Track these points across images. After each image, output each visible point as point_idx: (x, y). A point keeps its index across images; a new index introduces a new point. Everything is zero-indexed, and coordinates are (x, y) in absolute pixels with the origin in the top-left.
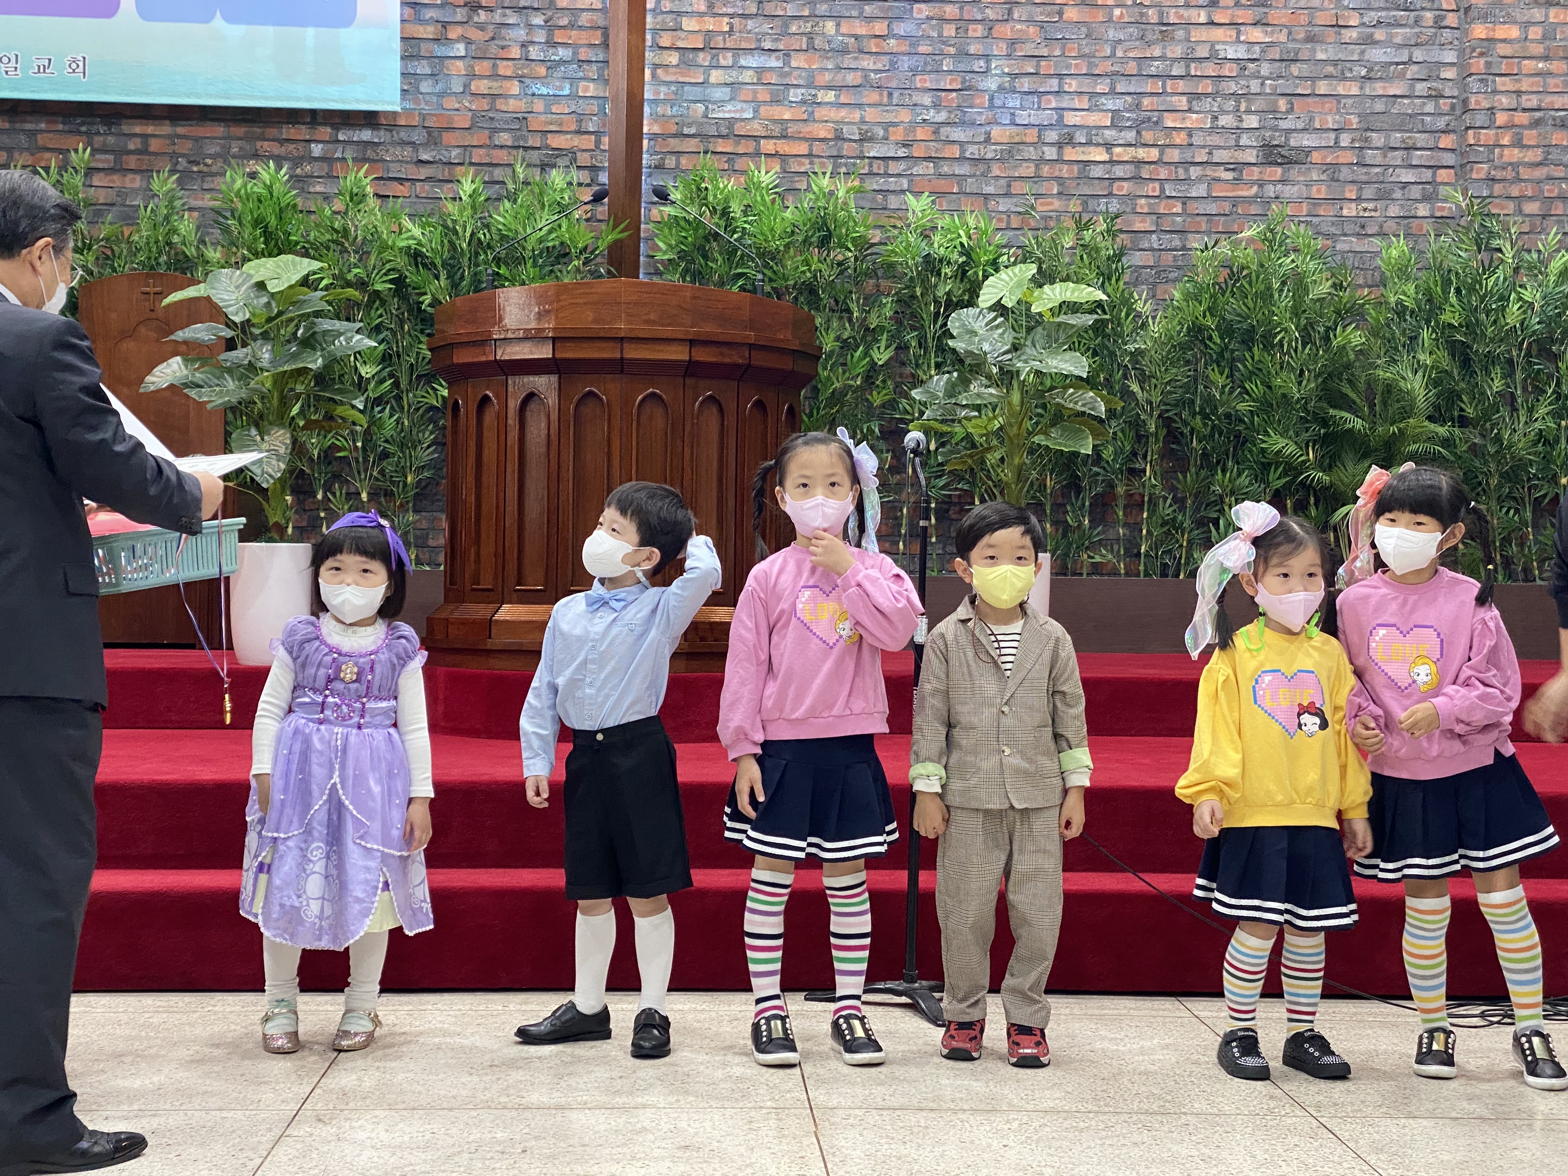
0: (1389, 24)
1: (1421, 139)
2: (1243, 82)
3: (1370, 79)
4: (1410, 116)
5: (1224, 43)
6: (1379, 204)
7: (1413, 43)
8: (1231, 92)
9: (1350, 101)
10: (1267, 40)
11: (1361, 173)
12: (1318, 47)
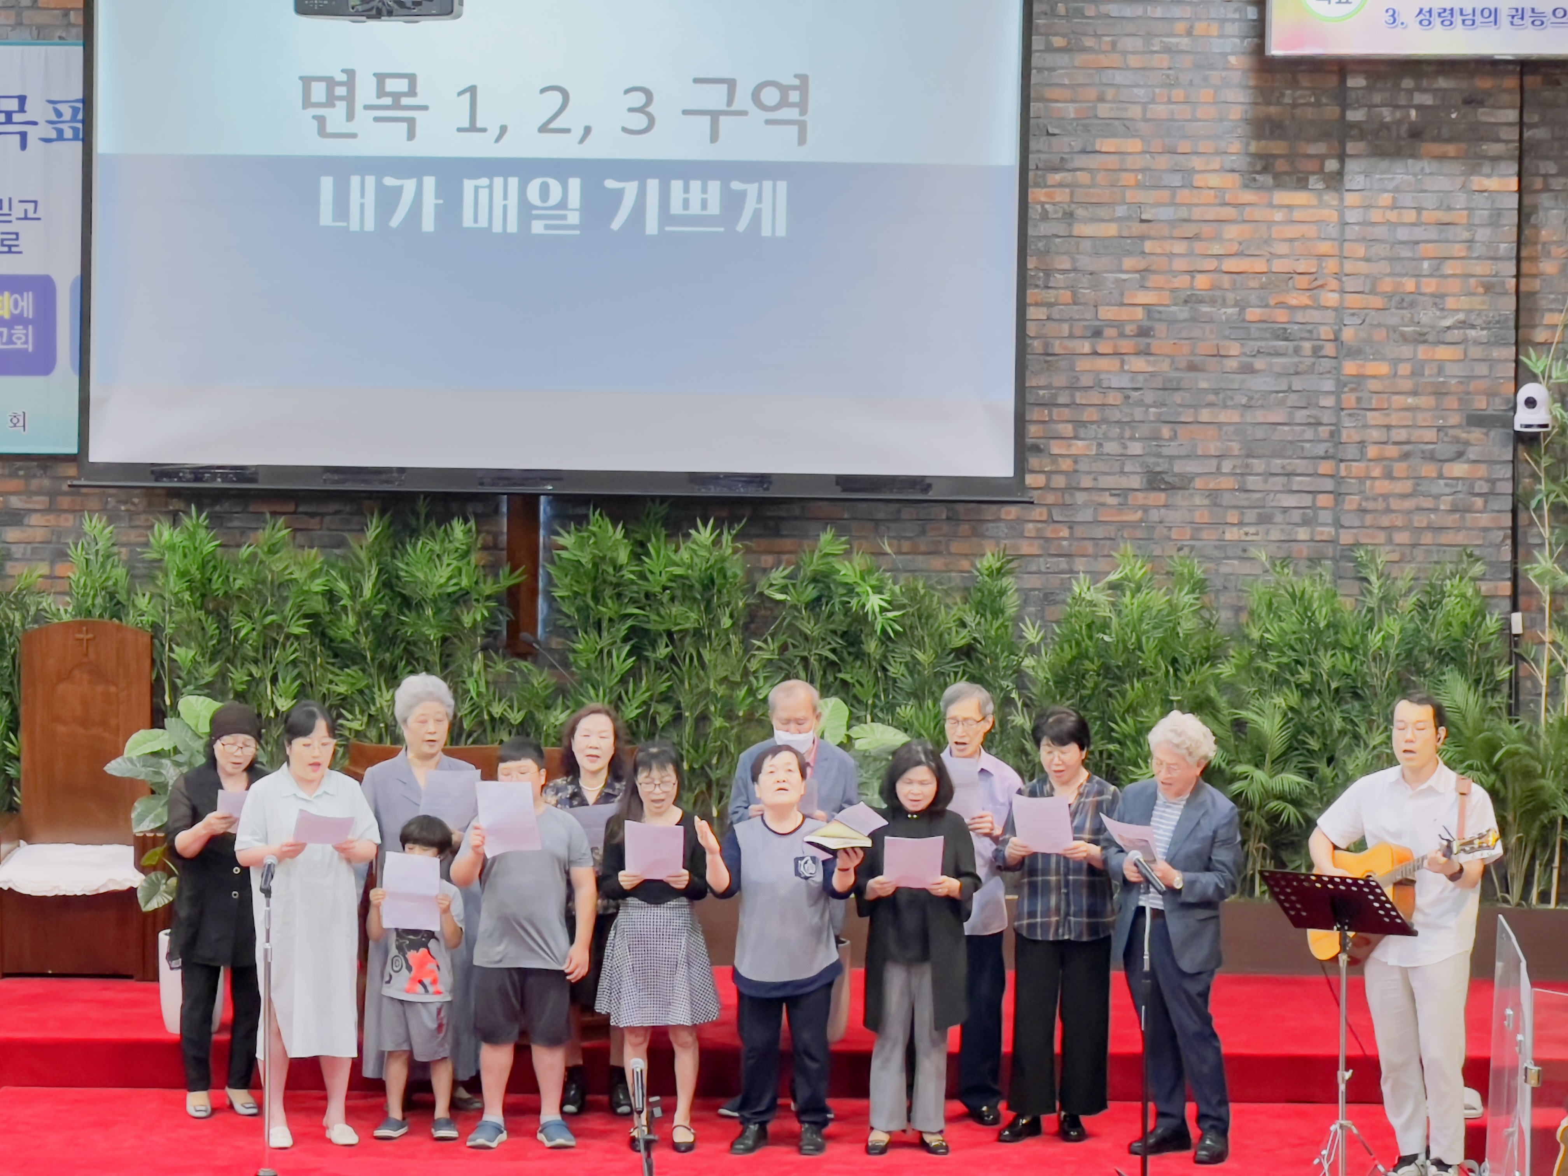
0: (1269, 354)
1: (1300, 465)
2: (1127, 410)
3: (1250, 407)
4: (1291, 442)
5: (1108, 372)
6: (1261, 529)
7: (1292, 372)
8: (1116, 419)
9: (1231, 428)
10: (1150, 369)
11: (1242, 499)
12: (1200, 375)
